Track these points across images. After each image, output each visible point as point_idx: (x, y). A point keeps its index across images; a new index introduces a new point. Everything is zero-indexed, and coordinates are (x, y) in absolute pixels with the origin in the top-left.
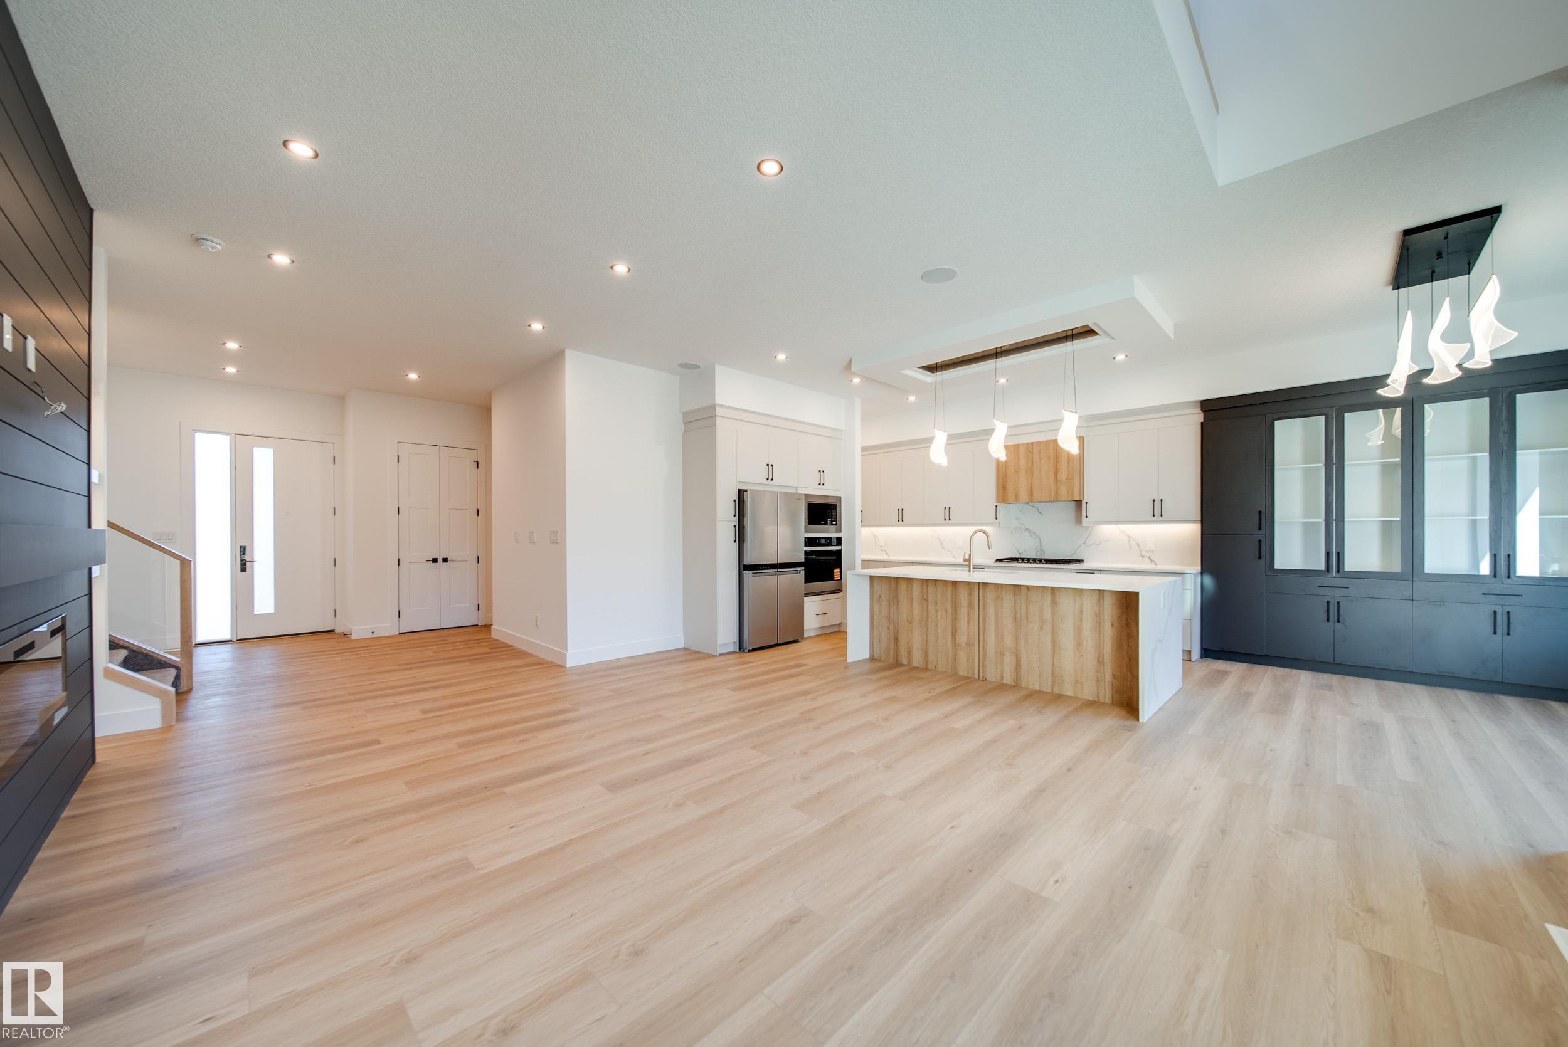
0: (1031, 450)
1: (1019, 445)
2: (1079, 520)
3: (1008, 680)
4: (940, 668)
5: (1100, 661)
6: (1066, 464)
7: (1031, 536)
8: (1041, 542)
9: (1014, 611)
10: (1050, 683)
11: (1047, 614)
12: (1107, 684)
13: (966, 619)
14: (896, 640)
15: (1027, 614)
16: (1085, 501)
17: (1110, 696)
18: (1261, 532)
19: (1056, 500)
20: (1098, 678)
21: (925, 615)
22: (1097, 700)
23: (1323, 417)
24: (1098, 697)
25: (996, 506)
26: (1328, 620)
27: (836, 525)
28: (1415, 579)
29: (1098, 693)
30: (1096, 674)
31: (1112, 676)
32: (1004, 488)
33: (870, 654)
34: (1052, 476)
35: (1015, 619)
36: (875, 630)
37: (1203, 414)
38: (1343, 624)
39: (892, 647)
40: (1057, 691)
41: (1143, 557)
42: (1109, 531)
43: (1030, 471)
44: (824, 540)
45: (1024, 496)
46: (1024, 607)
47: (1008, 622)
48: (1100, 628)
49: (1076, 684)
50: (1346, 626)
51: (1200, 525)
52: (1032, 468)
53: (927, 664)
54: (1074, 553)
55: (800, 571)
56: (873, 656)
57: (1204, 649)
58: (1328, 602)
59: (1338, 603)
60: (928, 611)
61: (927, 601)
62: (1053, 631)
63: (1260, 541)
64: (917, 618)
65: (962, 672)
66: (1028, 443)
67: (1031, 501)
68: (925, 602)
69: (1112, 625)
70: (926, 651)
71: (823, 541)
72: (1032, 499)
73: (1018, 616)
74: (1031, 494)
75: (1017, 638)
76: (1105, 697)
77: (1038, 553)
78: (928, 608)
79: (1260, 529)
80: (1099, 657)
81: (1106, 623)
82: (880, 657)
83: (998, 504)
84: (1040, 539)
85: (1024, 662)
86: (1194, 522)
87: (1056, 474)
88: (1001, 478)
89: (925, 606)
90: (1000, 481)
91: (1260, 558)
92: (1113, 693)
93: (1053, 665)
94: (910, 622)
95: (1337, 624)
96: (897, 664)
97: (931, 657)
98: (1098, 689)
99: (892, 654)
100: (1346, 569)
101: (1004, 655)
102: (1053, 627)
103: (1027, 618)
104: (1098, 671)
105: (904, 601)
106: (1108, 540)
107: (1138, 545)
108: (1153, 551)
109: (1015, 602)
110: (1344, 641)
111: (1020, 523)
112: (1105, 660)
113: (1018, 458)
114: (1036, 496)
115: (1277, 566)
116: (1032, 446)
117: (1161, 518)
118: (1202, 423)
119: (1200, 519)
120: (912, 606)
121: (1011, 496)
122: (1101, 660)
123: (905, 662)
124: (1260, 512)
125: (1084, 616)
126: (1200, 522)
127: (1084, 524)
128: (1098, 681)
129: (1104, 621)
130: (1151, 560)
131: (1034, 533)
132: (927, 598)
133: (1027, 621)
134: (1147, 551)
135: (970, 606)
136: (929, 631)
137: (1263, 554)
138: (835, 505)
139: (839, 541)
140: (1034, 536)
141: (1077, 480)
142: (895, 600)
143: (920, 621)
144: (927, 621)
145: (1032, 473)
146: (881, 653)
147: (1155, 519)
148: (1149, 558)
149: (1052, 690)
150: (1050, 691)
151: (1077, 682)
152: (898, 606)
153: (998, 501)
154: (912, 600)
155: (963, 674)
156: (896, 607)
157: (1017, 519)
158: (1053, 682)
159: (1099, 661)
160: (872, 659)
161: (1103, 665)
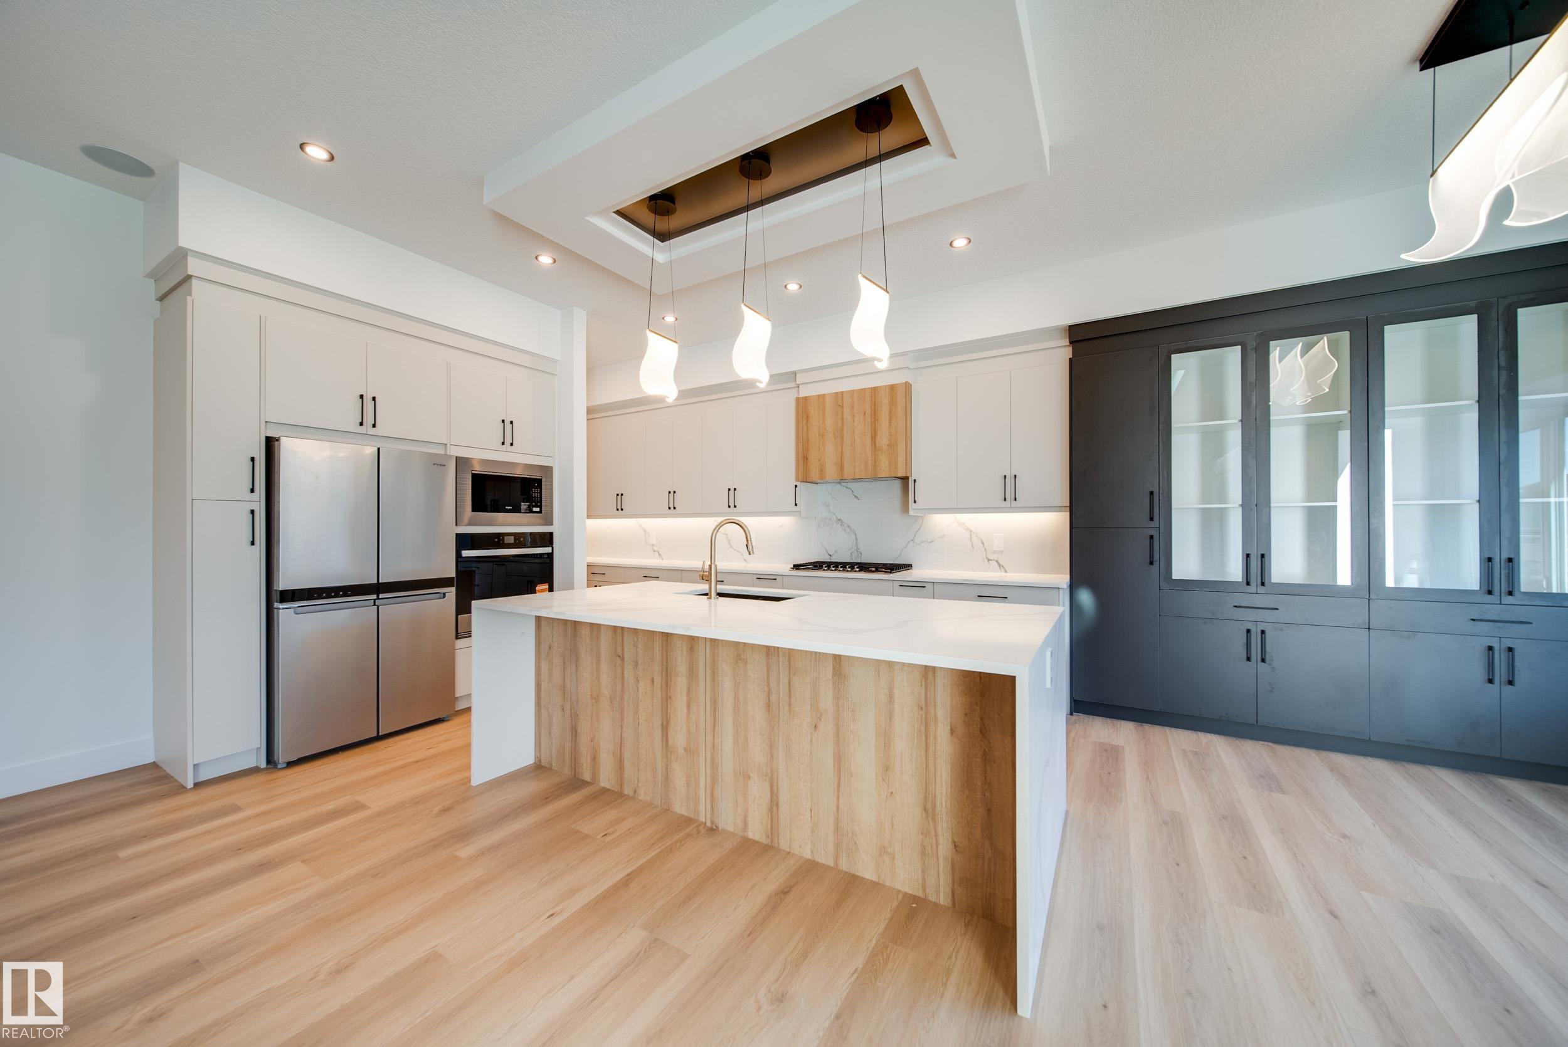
0: (840, 403)
1: (824, 395)
2: (905, 508)
3: (756, 832)
4: (642, 796)
5: (928, 810)
6: (888, 424)
7: (845, 530)
8: (856, 539)
9: (766, 689)
10: (831, 847)
11: (827, 700)
12: (941, 861)
13: (685, 698)
14: (574, 731)
15: (790, 697)
16: (913, 478)
17: (948, 890)
18: (1153, 524)
19: (875, 478)
20: (923, 848)
21: (619, 687)
22: (920, 894)
23: (1239, 347)
24: (924, 890)
25: (796, 486)
26: (1249, 659)
27: (540, 512)
28: (1372, 597)
29: (924, 880)
30: (921, 836)
31: (951, 846)
32: (806, 459)
33: (536, 757)
34: (869, 441)
35: (768, 705)
36: (543, 711)
37: (1071, 348)
38: (1269, 664)
39: (568, 745)
40: (844, 866)
41: (989, 560)
42: (943, 522)
43: (839, 434)
44: (512, 538)
45: (831, 471)
46: (784, 680)
47: (756, 712)
48: (927, 737)
49: (880, 855)
50: (1273, 668)
51: (1068, 514)
52: (842, 430)
53: (622, 785)
54: (899, 556)
55: (444, 594)
56: (540, 761)
57: (1075, 700)
58: (1248, 631)
59: (1263, 632)
60: (623, 679)
61: (623, 660)
62: (837, 735)
63: (1152, 537)
64: (606, 692)
65: (680, 807)
66: (837, 393)
67: (841, 480)
68: (618, 661)
69: (952, 731)
70: (621, 758)
71: (511, 540)
72: (842, 476)
73: (773, 698)
74: (841, 468)
75: (772, 746)
76: (938, 892)
77: (853, 554)
78: (623, 673)
79: (1152, 519)
80: (926, 798)
81: (940, 725)
82: (551, 765)
83: (798, 484)
84: (855, 535)
85: (784, 797)
86: (1058, 509)
87: (874, 438)
88: (801, 446)
89: (619, 669)
90: (801, 449)
91: (1151, 563)
92: (953, 885)
93: (838, 808)
94: (596, 699)
95: (1261, 664)
96: (575, 783)
97: (628, 770)
98: (923, 872)
99: (567, 757)
100: (1274, 580)
101: (749, 778)
102: (838, 727)
103: (790, 704)
104: (924, 833)
105: (586, 659)
106: (944, 536)
107: (983, 543)
108: (1001, 552)
109: (768, 670)
110: (1271, 692)
111: (830, 511)
112: (938, 809)
113: (824, 415)
114: (848, 470)
115: (1176, 575)
116: (842, 397)
117: (1014, 504)
118: (1070, 359)
119: (1068, 505)
120: (598, 669)
121: (814, 475)
122: (929, 805)
123: (587, 776)
124: (1152, 493)
125: (897, 707)
126: (1068, 509)
127: (911, 512)
128: (923, 853)
129: (936, 723)
130: (1000, 565)
131: (848, 526)
132: (623, 654)
133: (790, 710)
134: (994, 552)
135: (692, 674)
136: (625, 719)
137: (1156, 557)
138: (539, 481)
139: (547, 539)
140: (848, 529)
141: (901, 447)
142: (572, 655)
143: (610, 697)
144: (622, 699)
145: (842, 437)
146: (551, 757)
147: (1007, 504)
148: (997, 562)
149: (836, 862)
150: (831, 864)
151: (883, 850)
152: (577, 667)
153: (797, 480)
154: (598, 660)
155: (679, 812)
156: (574, 667)
157: (827, 505)
158: (838, 846)
159: (925, 809)
160: (538, 768)
161: (934, 820)
